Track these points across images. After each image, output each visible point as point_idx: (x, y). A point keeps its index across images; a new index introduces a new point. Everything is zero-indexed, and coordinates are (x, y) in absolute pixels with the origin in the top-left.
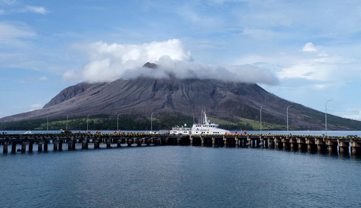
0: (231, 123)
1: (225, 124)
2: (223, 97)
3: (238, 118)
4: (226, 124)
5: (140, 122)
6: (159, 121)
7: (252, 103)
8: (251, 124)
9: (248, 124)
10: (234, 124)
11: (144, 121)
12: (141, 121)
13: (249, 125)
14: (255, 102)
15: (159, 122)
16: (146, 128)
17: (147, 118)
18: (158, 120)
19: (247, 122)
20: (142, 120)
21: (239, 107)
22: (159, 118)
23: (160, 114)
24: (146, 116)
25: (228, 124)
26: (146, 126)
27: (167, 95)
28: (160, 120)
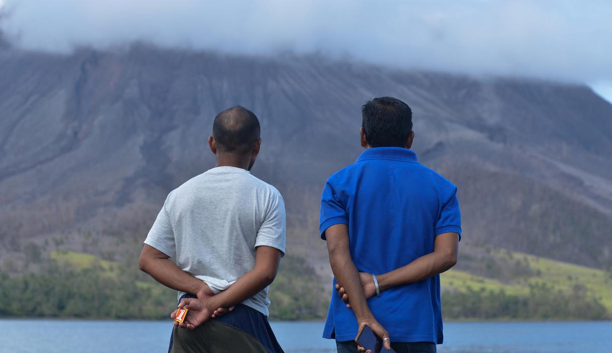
0: (492, 286)
1: (463, 290)
2: (428, 152)
3: (518, 256)
4: (469, 288)
5: (12, 276)
6: (111, 269)
7: (579, 183)
8: (589, 286)
9: (578, 288)
10: (512, 290)
11: (35, 268)
12: (15, 271)
13: (580, 293)
14: (589, 179)
15: (113, 275)
16: (46, 308)
17: (44, 255)
18: (105, 264)
19: (570, 278)
20: (20, 264)
21: (515, 202)
22: (110, 257)
23: (113, 234)
24: (39, 241)
25: (476, 287)
26: (47, 294)
27: (140, 139)
28: (115, 265)
